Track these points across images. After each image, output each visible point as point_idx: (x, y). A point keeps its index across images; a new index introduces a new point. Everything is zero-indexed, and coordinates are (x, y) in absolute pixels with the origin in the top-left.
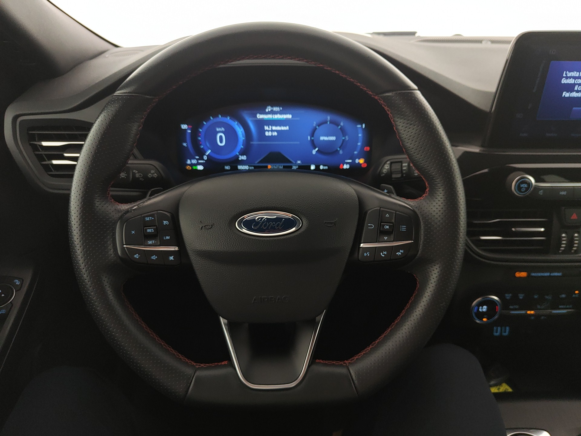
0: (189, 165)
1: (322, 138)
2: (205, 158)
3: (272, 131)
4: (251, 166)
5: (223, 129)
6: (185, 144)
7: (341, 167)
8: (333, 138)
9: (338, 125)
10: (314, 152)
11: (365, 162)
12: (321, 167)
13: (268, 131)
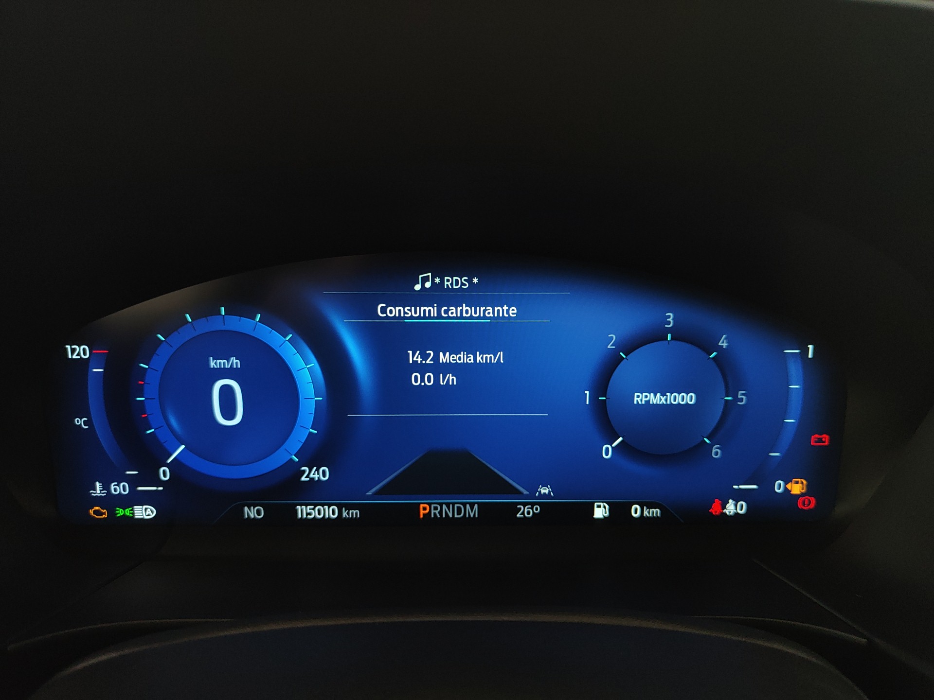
0: (98, 501)
1: (640, 398)
2: (165, 475)
3: (439, 368)
4: (349, 507)
5: (235, 362)
6: (80, 422)
7: (715, 510)
8: (689, 399)
9: (706, 345)
10: (607, 451)
11: (810, 491)
12: (636, 511)
13: (422, 369)
